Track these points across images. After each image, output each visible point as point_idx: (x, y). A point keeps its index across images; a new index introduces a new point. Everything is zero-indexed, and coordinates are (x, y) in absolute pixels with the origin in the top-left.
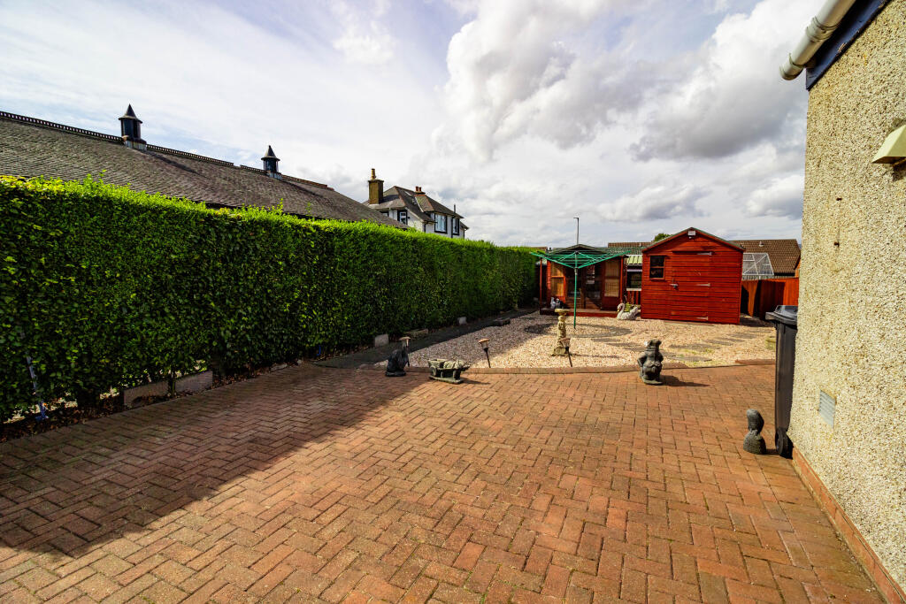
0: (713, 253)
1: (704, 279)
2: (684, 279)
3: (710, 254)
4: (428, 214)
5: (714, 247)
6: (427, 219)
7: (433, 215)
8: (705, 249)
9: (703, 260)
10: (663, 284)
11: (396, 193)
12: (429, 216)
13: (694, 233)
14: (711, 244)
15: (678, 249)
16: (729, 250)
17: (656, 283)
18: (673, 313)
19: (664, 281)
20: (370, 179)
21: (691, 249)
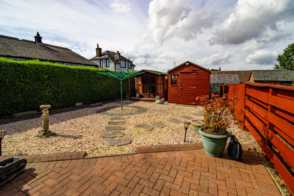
0: (197, 73)
1: (193, 85)
2: (185, 85)
3: (195, 73)
4: (117, 60)
5: (198, 70)
6: (116, 62)
7: (119, 61)
8: (194, 71)
9: (192, 76)
10: (177, 87)
11: (106, 53)
12: (118, 61)
13: (188, 64)
14: (196, 69)
15: (182, 71)
16: (204, 71)
17: (174, 87)
18: (181, 101)
19: (177, 86)
20: (97, 48)
21: (187, 71)
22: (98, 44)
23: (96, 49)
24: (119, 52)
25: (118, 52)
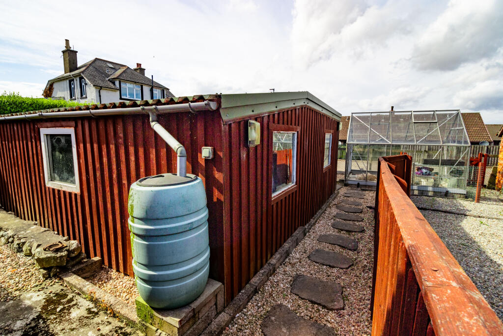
4: (112, 81)
7: (117, 83)
11: (91, 63)
12: (114, 83)
20: (64, 49)
22: (67, 41)
23: (63, 52)
24: (142, 67)
25: (140, 65)
